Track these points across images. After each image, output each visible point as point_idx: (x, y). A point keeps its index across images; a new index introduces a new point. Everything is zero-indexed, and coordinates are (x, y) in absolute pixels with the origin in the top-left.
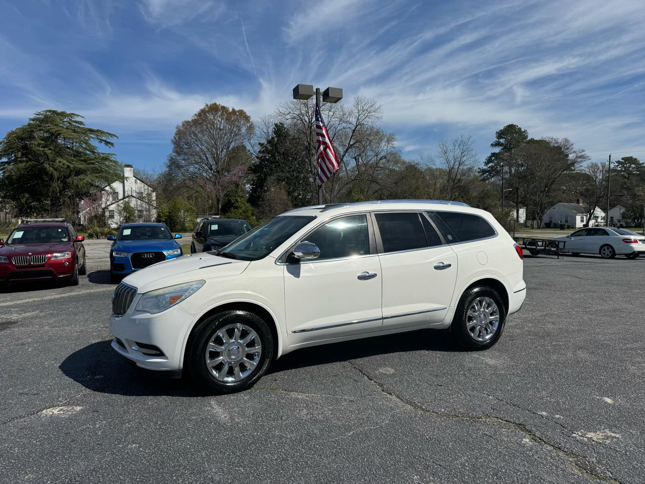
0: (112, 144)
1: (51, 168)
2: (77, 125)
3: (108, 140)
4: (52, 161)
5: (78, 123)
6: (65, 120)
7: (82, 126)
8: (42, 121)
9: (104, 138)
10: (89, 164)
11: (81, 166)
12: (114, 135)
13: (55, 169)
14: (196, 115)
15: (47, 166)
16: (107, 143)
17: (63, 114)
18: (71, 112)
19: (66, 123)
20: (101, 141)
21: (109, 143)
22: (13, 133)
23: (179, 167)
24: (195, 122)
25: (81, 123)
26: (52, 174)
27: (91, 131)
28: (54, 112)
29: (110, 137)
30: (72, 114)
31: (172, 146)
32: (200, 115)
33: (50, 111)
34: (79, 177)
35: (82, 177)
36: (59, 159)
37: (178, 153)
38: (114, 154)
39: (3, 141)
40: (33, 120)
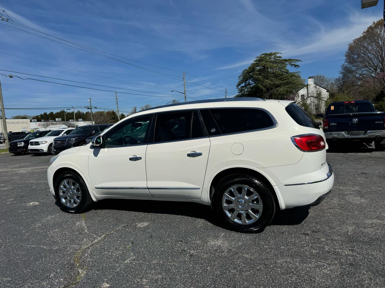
0: (298, 66)
1: (262, 86)
2: (278, 59)
3: (296, 64)
4: (262, 82)
5: (279, 58)
6: (272, 57)
7: (281, 59)
8: (259, 61)
9: (293, 63)
10: (282, 80)
11: (278, 82)
12: (299, 60)
13: (264, 87)
14: (364, 32)
15: (260, 85)
16: (296, 66)
17: (271, 54)
18: (275, 52)
19: (272, 59)
20: (292, 65)
21: (297, 65)
22: (245, 70)
23: (351, 72)
24: (364, 37)
25: (280, 57)
26: (262, 89)
27: (286, 60)
28: (266, 54)
29: (297, 62)
30: (275, 53)
31: (345, 58)
32: (368, 31)
33: (264, 54)
34: (277, 89)
35: (278, 88)
36: (266, 80)
37: (350, 62)
38: (299, 72)
39: (241, 76)
40: (255, 61)
